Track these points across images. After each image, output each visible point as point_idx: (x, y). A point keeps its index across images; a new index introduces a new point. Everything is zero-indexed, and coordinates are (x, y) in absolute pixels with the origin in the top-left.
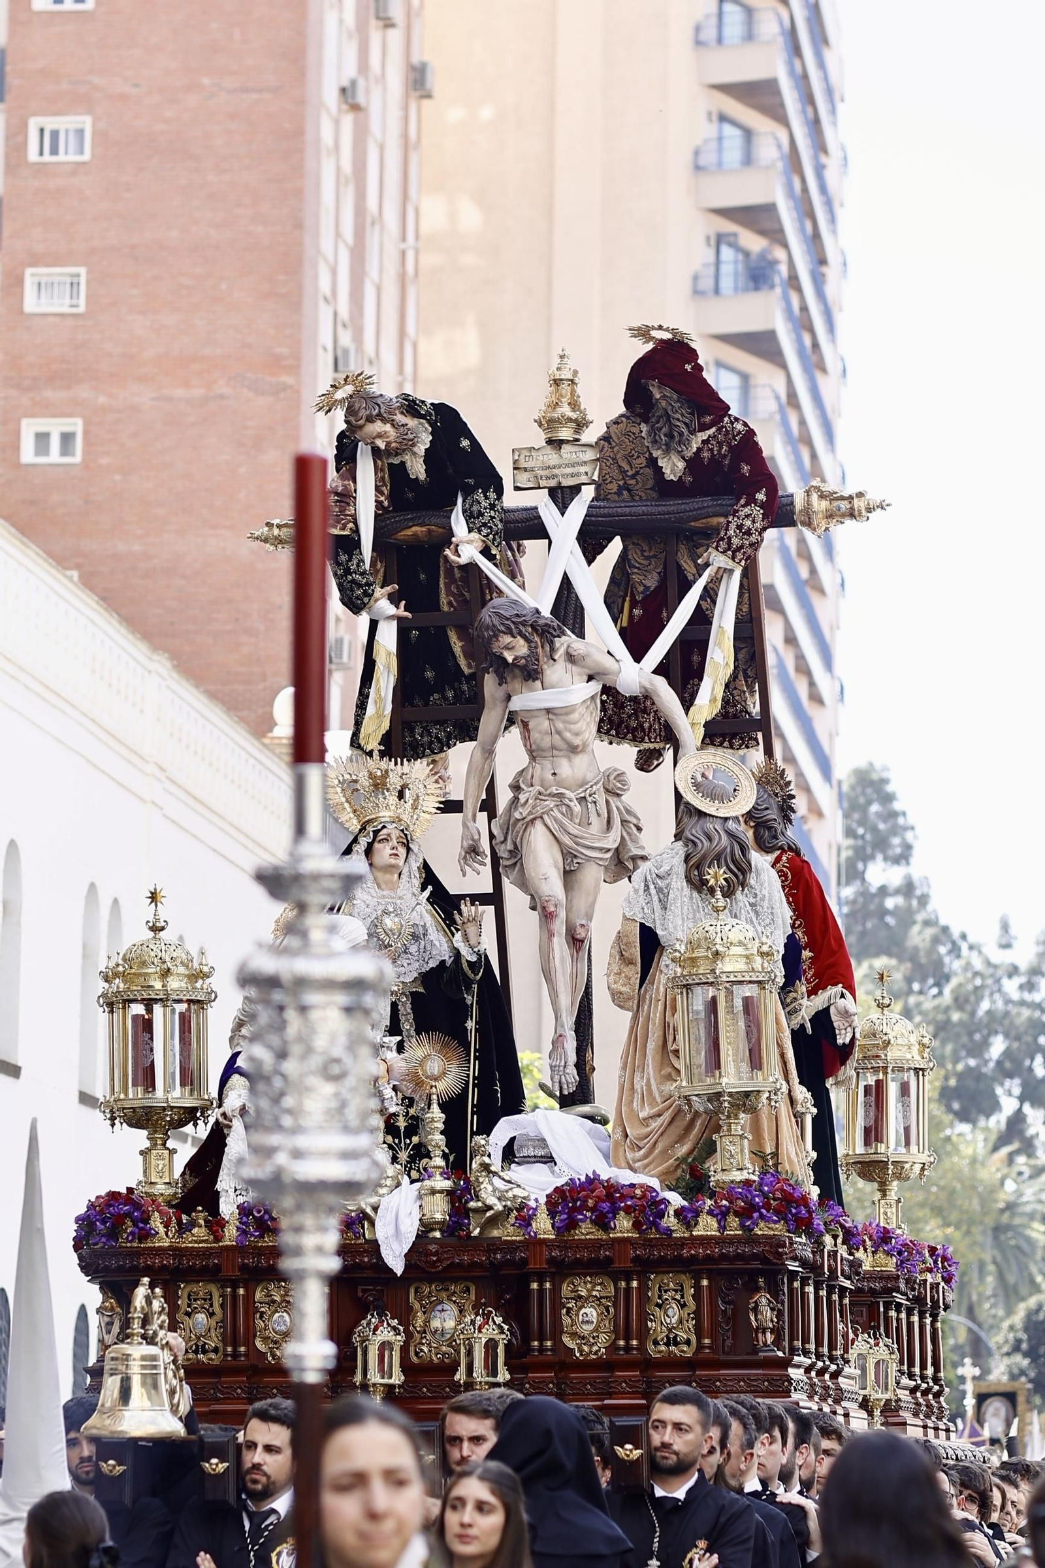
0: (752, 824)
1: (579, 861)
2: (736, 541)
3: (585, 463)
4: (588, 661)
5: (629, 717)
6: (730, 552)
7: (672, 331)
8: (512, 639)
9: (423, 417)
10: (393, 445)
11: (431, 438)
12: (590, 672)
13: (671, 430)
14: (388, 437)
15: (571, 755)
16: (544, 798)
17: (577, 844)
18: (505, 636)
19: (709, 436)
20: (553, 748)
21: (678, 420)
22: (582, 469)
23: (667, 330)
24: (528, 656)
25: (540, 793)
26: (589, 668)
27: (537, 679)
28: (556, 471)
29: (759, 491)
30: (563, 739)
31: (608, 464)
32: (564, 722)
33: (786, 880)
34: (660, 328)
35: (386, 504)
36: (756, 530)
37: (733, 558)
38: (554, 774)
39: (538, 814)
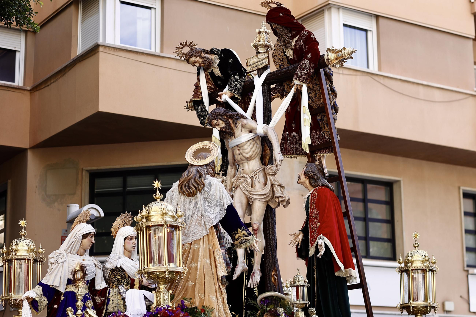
0: (307, 178)
1: (252, 200)
2: (299, 74)
3: (264, 58)
4: (248, 126)
5: (289, 146)
6: (298, 78)
7: (277, 3)
8: (216, 121)
9: (215, 54)
10: (202, 64)
11: (219, 60)
12: (249, 130)
13: (284, 40)
14: (199, 62)
15: (248, 161)
16: (240, 179)
17: (250, 194)
18: (214, 121)
19: (297, 39)
20: (242, 160)
21: (284, 35)
22: (264, 61)
23: (274, 3)
24: (225, 127)
25: (238, 177)
26: (248, 128)
27: (233, 135)
28: (257, 64)
29: (308, 54)
30: (243, 156)
31: (275, 58)
32: (243, 149)
33: (316, 197)
34: (272, 2)
35: (212, 87)
36: (307, 68)
37: (299, 80)
38: (243, 169)
39: (238, 185)
